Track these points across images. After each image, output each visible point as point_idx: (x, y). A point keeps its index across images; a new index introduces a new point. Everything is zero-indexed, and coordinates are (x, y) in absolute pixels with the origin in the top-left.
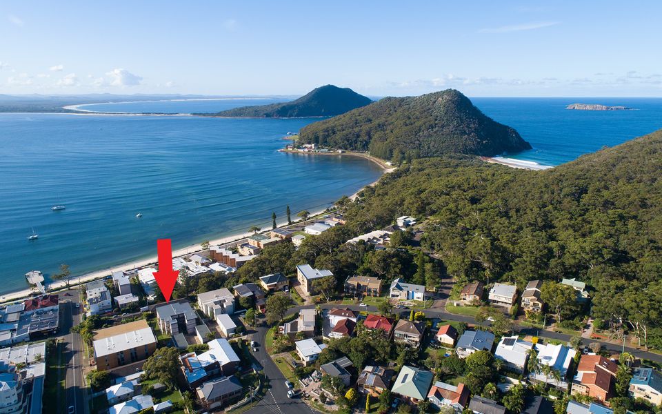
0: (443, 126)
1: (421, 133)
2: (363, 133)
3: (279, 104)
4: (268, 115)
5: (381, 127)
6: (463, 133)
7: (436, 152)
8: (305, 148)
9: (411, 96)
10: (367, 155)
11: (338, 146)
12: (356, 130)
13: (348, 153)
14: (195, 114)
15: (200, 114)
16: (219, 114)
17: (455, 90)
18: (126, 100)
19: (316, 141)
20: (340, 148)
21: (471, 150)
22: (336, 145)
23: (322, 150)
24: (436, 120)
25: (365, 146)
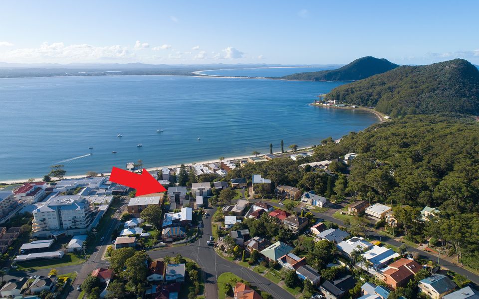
0: (444, 90)
1: (423, 95)
2: (374, 94)
3: (327, 71)
4: (317, 79)
5: (391, 89)
6: (464, 95)
7: (433, 110)
8: (329, 103)
9: (423, 65)
10: (373, 111)
11: (353, 102)
12: (370, 91)
13: (361, 108)
14: (267, 77)
15: (271, 78)
16: (284, 78)
17: (463, 60)
18: (231, 68)
19: (337, 98)
20: (355, 104)
21: (467, 110)
22: (352, 102)
23: (340, 105)
24: (439, 84)
25: (374, 104)
